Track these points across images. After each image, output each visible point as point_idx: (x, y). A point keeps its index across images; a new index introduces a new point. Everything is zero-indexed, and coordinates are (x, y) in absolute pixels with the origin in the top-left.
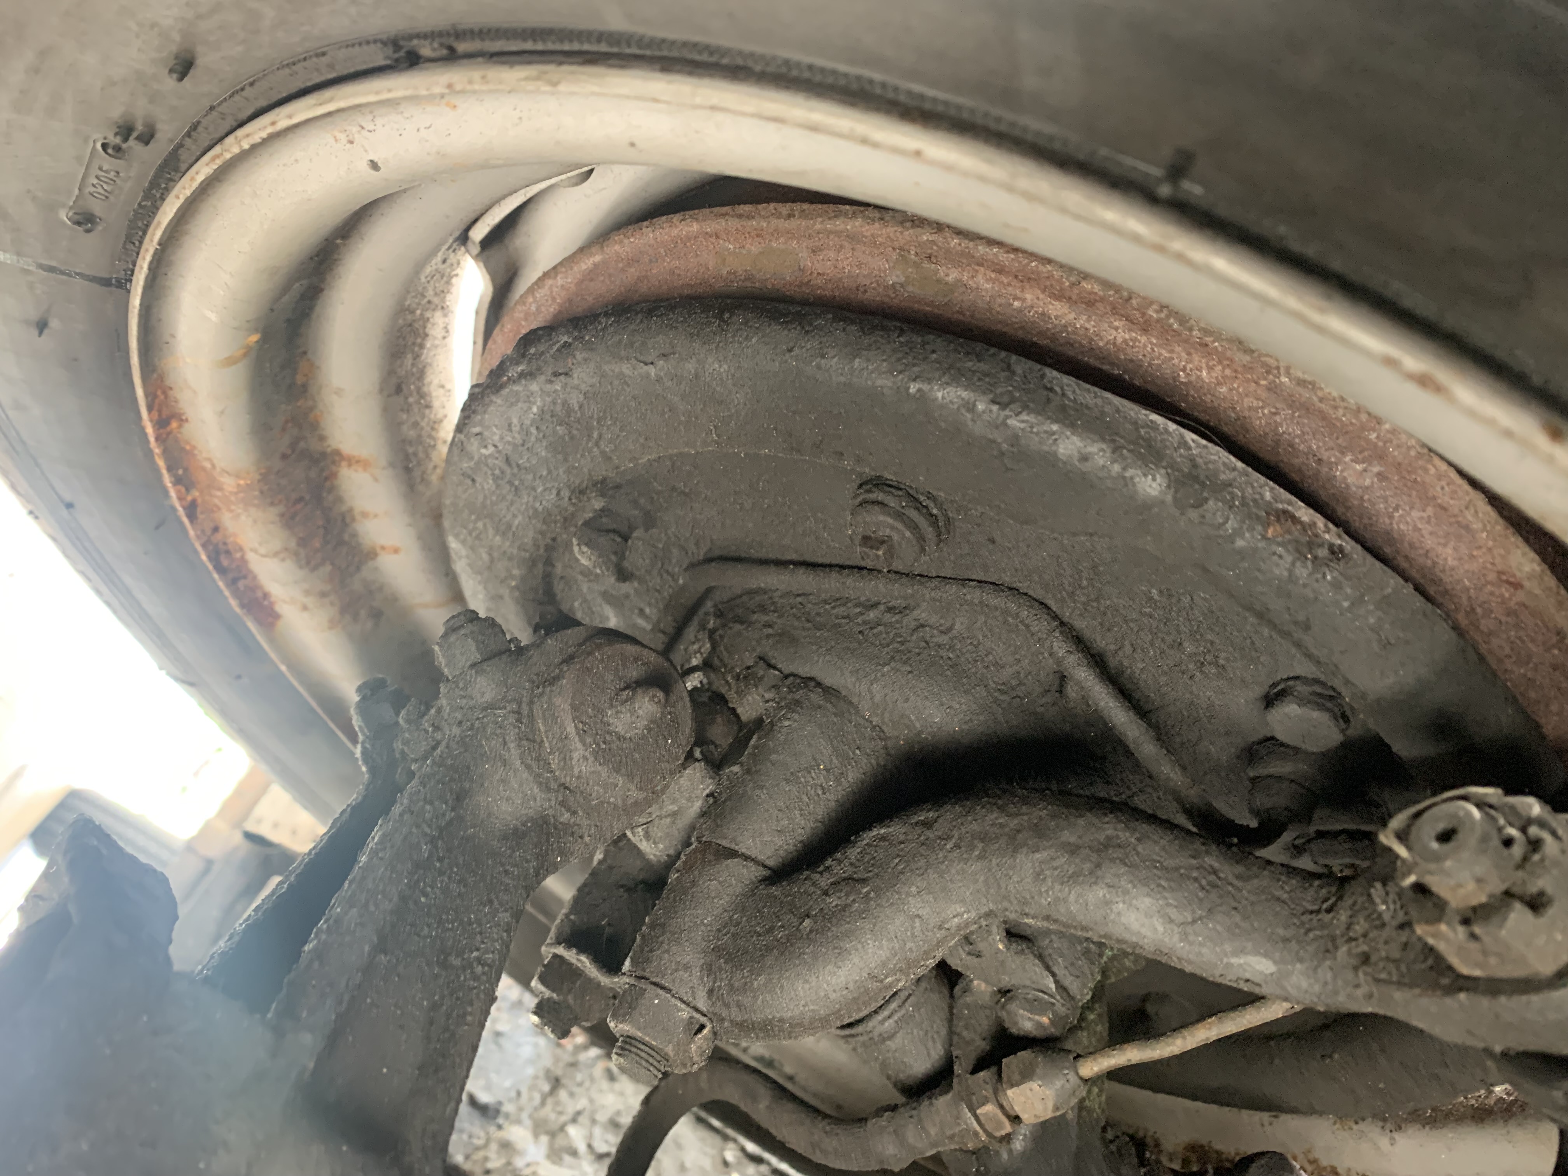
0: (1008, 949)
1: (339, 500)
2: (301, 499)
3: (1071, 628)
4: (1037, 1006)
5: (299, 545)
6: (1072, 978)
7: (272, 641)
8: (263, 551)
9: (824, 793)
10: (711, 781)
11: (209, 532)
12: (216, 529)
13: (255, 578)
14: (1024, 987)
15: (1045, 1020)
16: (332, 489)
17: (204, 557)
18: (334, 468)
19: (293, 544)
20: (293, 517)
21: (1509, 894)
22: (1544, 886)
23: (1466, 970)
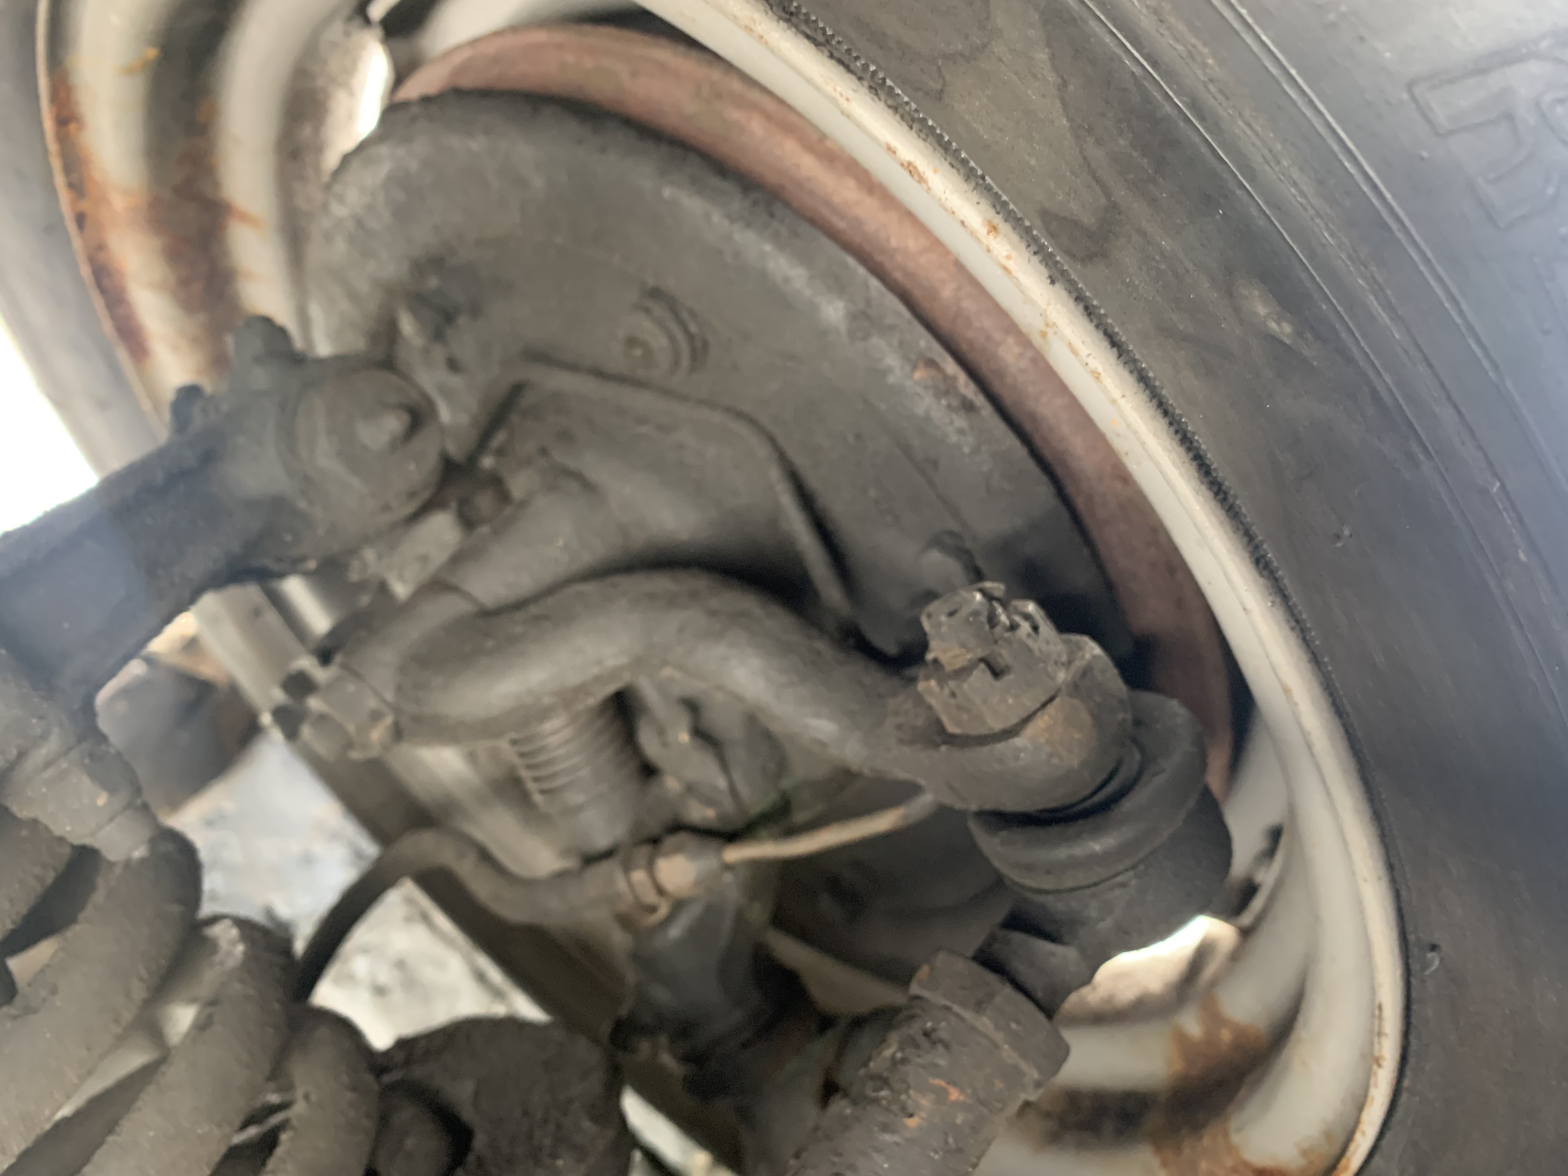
0: (692, 742)
1: (226, 254)
2: (188, 240)
3: (790, 463)
6: (745, 785)
7: (140, 375)
8: (143, 279)
9: (556, 565)
11: (94, 248)
12: (101, 247)
13: (131, 307)
14: (701, 783)
15: (711, 813)
16: (219, 240)
18: (224, 220)
19: (172, 280)
20: (177, 254)
21: (982, 660)
22: (1005, 655)
23: (951, 728)
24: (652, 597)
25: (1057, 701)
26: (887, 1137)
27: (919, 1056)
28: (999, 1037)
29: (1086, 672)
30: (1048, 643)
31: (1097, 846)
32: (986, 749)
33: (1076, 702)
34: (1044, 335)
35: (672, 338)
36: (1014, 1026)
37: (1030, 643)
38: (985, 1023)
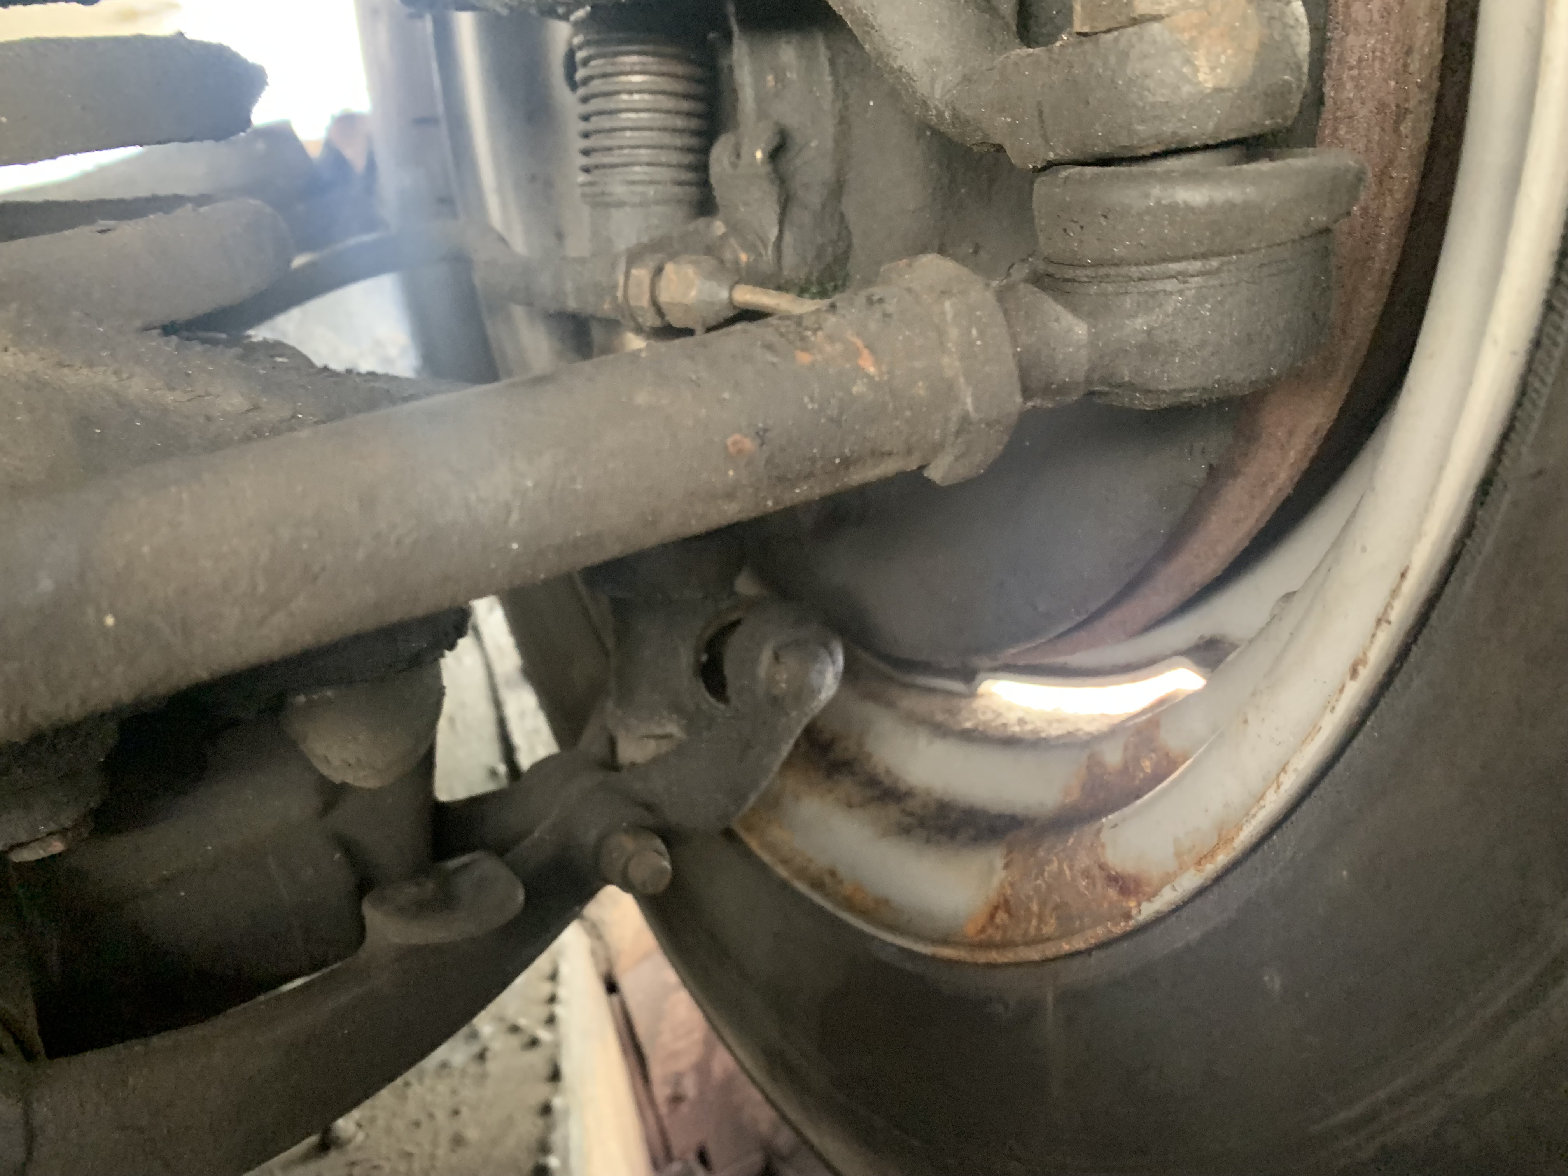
0: (763, 163)
4: (748, 248)
6: (792, 245)
14: (751, 226)
15: (745, 258)
26: (768, 357)
27: (849, 312)
28: (952, 336)
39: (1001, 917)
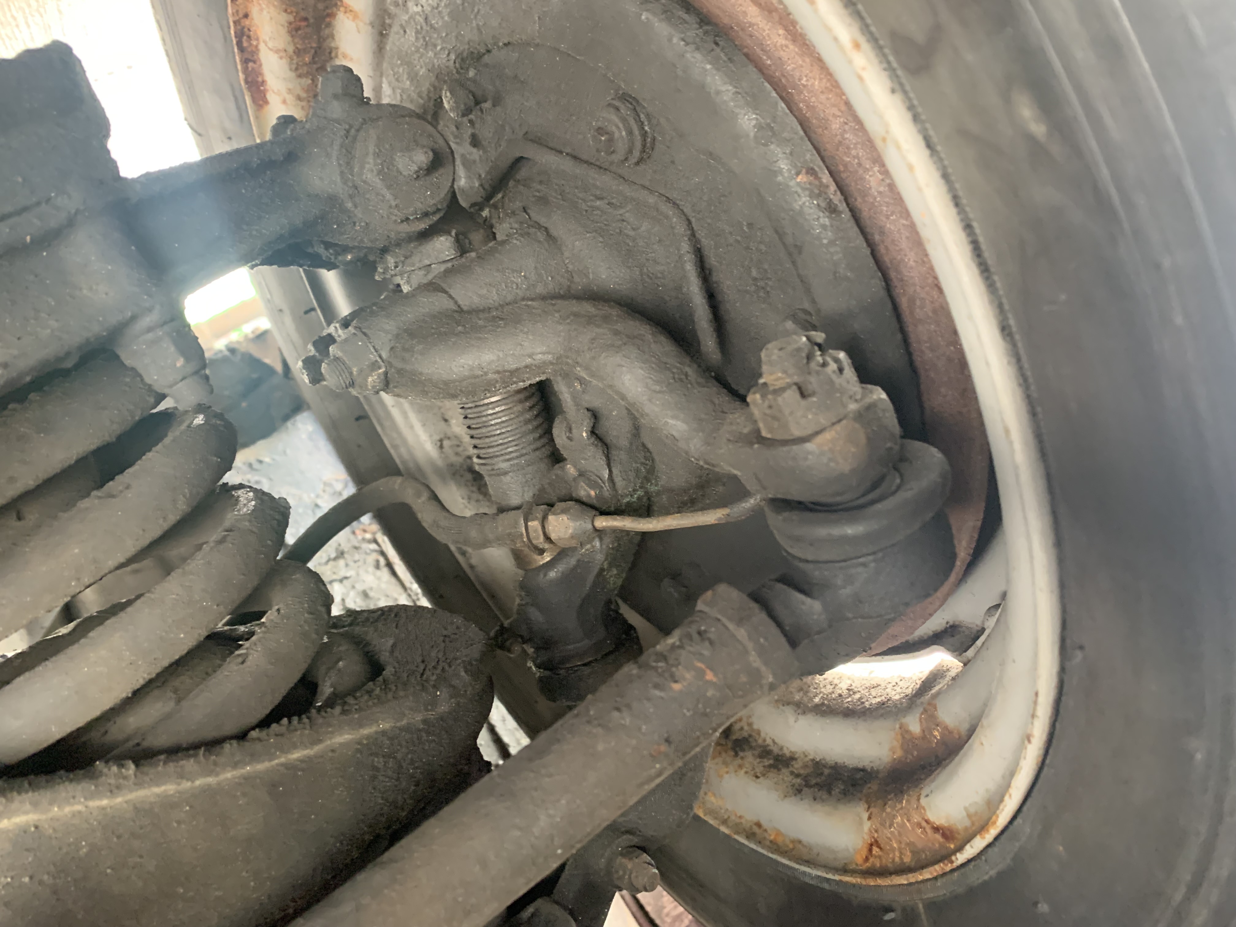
0: (588, 439)
1: (332, 36)
2: (306, 19)
3: (698, 241)
4: (593, 484)
5: (294, 52)
6: (621, 479)
7: (257, 118)
8: (270, 45)
9: (517, 288)
10: (454, 252)
11: (241, 15)
12: (246, 16)
13: (261, 65)
14: (591, 472)
15: (592, 493)
16: (329, 25)
17: (232, 32)
18: (335, 9)
19: (291, 49)
20: (297, 29)
21: (796, 384)
22: (813, 383)
23: (765, 433)
24: (576, 315)
25: (844, 422)
26: (657, 693)
27: (691, 646)
28: (750, 645)
29: (870, 407)
30: (848, 382)
31: (850, 530)
32: (785, 449)
33: (857, 426)
34: (884, 140)
35: (630, 133)
36: (762, 640)
37: (834, 377)
38: (741, 633)
39: (875, 850)
